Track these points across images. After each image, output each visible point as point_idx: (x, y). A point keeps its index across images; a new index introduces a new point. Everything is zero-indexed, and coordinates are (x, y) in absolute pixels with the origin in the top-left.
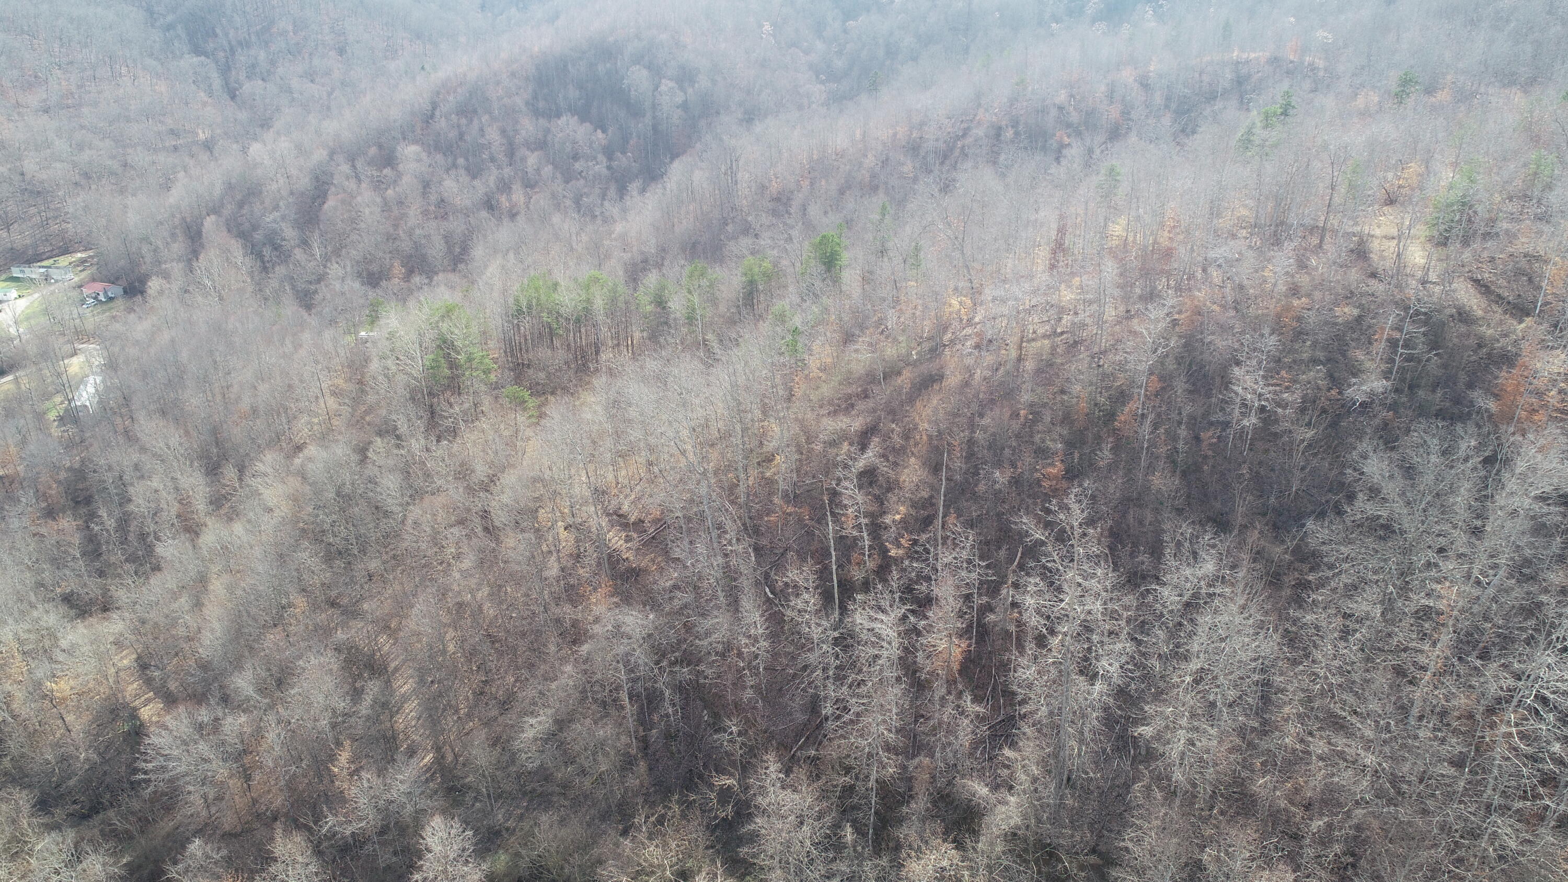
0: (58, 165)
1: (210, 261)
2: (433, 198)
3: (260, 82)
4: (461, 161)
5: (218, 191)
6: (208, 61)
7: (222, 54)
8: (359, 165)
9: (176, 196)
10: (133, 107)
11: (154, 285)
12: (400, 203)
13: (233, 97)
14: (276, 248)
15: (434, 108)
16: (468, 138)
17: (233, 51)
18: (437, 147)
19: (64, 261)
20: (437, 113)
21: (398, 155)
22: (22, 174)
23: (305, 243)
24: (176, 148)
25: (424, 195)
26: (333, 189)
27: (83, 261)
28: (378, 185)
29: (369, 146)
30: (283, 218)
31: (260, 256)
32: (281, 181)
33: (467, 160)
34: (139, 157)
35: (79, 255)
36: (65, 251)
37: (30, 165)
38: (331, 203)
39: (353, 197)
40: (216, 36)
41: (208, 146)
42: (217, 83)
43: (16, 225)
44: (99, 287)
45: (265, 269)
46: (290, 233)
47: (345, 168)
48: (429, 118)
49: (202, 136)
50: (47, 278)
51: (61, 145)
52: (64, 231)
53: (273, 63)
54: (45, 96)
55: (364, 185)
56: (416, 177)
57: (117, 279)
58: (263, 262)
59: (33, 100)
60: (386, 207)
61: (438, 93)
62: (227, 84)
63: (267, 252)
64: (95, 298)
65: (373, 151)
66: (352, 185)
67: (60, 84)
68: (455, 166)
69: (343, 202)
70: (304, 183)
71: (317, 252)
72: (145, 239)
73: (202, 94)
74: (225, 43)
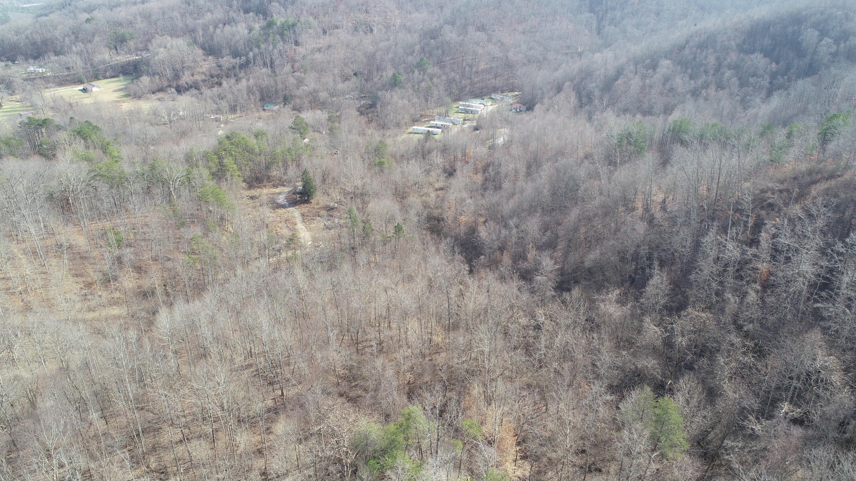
0: (521, 55)
1: (560, 98)
2: (668, 86)
3: (613, 27)
4: (689, 71)
5: (575, 73)
6: (594, 16)
7: (601, 13)
8: (638, 67)
9: (559, 74)
10: (556, 34)
11: (537, 107)
12: (651, 87)
13: (599, 33)
14: (590, 99)
15: (687, 42)
16: (697, 60)
17: (606, 12)
18: (680, 63)
19: (510, 94)
20: (687, 46)
21: (659, 64)
22: (507, 58)
23: (601, 99)
24: (567, 54)
25: (664, 84)
26: (622, 76)
27: (517, 95)
28: (644, 77)
29: (647, 59)
30: (597, 87)
31: (580, 100)
32: (602, 71)
33: (692, 70)
34: (551, 56)
35: (516, 93)
36: (512, 91)
37: (510, 54)
38: (619, 82)
39: (630, 80)
40: (602, 4)
41: (580, 55)
42: (594, 26)
43: (499, 78)
44: (518, 105)
45: (581, 107)
46: (597, 93)
47: (632, 68)
48: (682, 48)
49: (579, 50)
50: (502, 99)
51: (524, 47)
52: (514, 83)
53: (623, 18)
54: (525, 27)
55: (637, 76)
56: (663, 76)
57: (526, 104)
58: (581, 103)
59: (520, 28)
60: (643, 88)
61: (692, 36)
62: (599, 27)
63: (584, 100)
64: (516, 110)
65: (648, 61)
66: (631, 75)
67: (532, 22)
68: (685, 72)
69: (624, 82)
70: (612, 72)
71: (605, 102)
72: (541, 89)
73: (586, 31)
74: (604, 8)
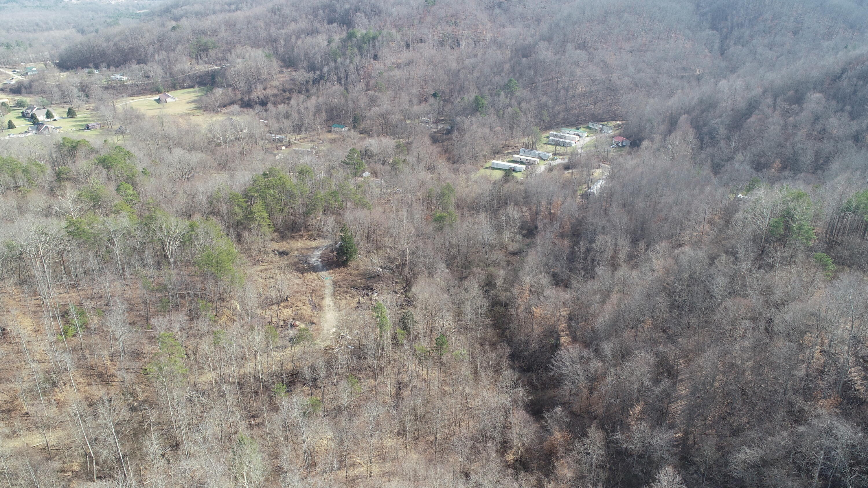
0: (627, 78)
1: (676, 138)
2: (818, 127)
3: (740, 47)
4: (848, 108)
5: (694, 103)
6: (717, 33)
7: (726, 30)
8: (778, 100)
9: (673, 102)
10: (670, 54)
11: (645, 143)
12: (795, 126)
13: (722, 54)
14: (712, 138)
15: (844, 71)
16: (859, 94)
17: (732, 29)
18: (834, 97)
19: (611, 124)
20: (844, 76)
21: (806, 98)
22: (610, 80)
23: (728, 138)
24: (682, 77)
25: (813, 124)
26: (757, 111)
27: (619, 125)
28: (785, 113)
29: (790, 90)
30: (722, 123)
31: (701, 140)
32: (729, 102)
33: (853, 107)
34: (663, 79)
35: (619, 122)
36: (614, 119)
37: (614, 77)
38: (753, 119)
39: (767, 118)
40: (726, 20)
41: (698, 79)
42: (717, 46)
43: (599, 104)
44: (621, 138)
45: (701, 148)
46: (722, 131)
47: (769, 101)
48: (837, 78)
49: (698, 73)
50: (601, 130)
51: (631, 69)
52: (617, 110)
53: (752, 37)
54: (633, 45)
55: (776, 112)
56: (812, 113)
57: (630, 137)
58: (702, 144)
59: (628, 46)
60: (785, 127)
61: (850, 63)
62: (722, 46)
63: (706, 139)
64: (617, 144)
65: (791, 93)
66: (769, 111)
67: (642, 39)
68: (842, 110)
69: (760, 120)
70: (742, 105)
71: (733, 144)
72: (650, 121)
73: (707, 51)
74: (730, 24)
